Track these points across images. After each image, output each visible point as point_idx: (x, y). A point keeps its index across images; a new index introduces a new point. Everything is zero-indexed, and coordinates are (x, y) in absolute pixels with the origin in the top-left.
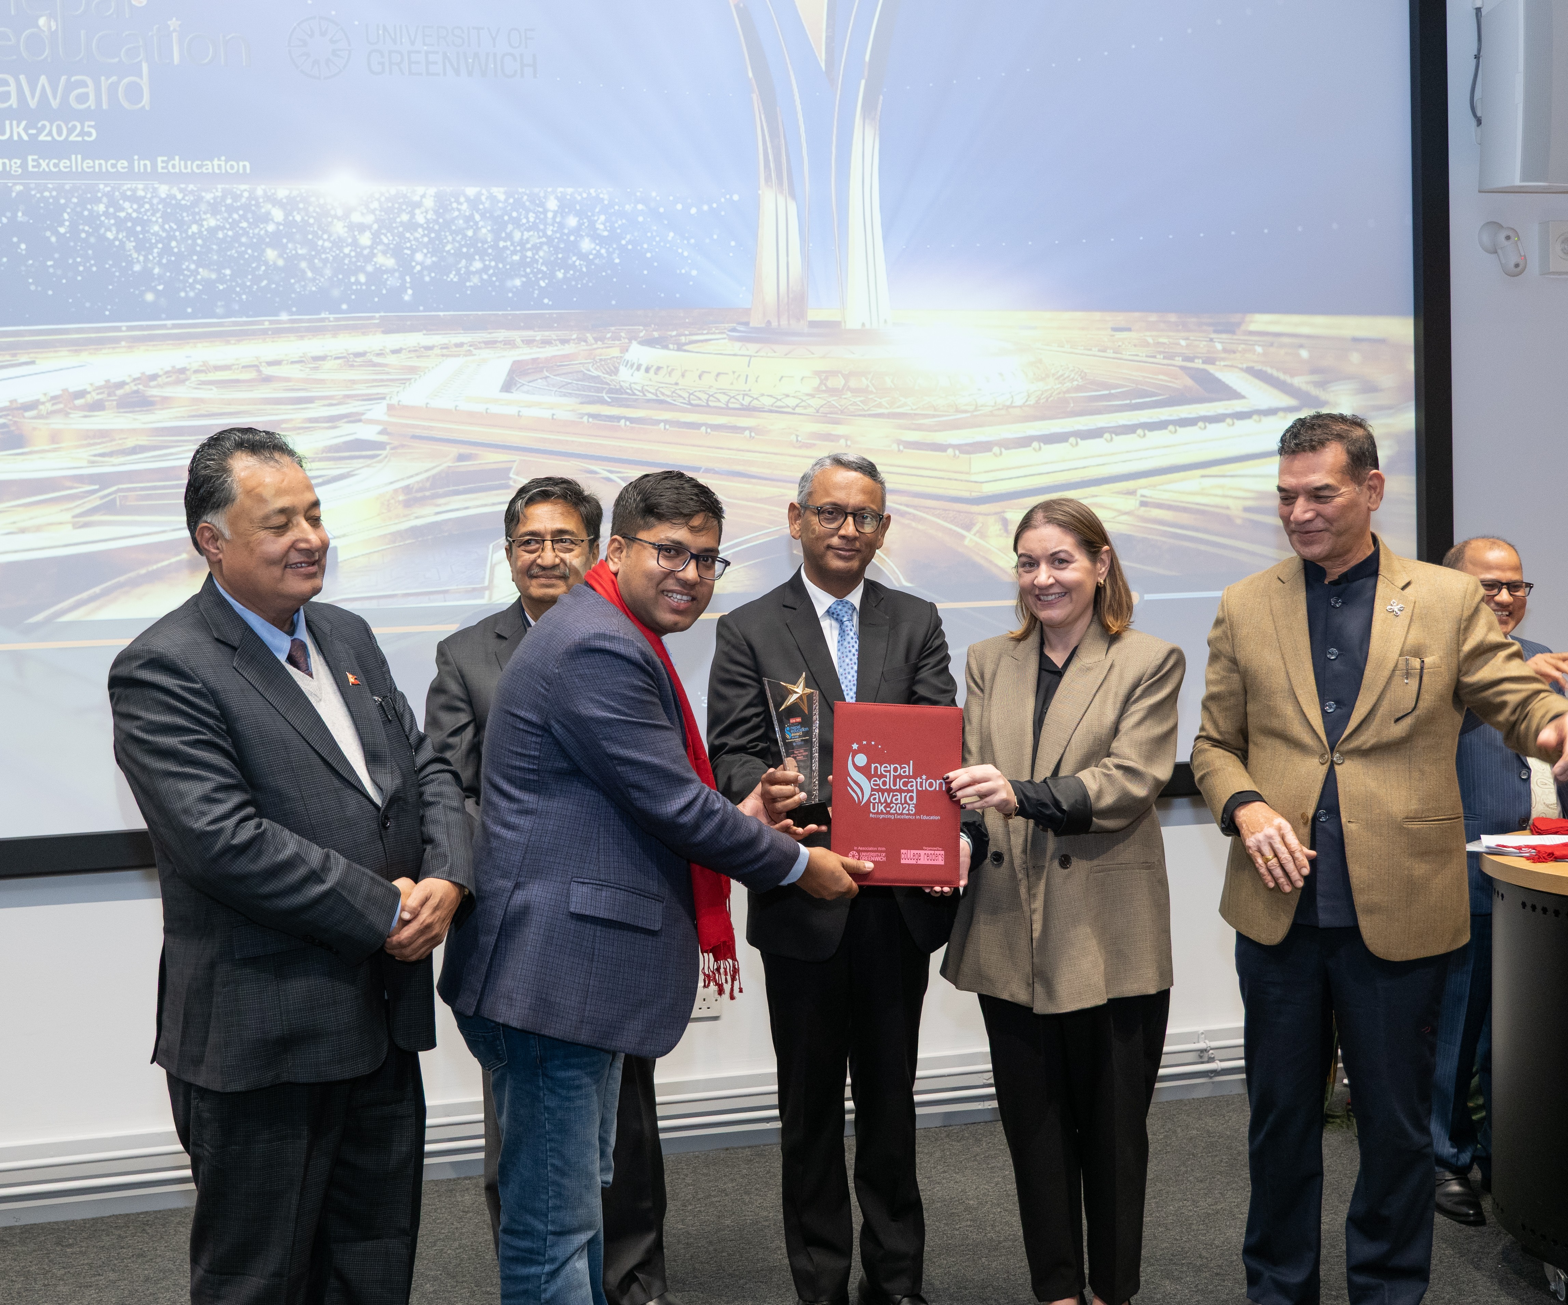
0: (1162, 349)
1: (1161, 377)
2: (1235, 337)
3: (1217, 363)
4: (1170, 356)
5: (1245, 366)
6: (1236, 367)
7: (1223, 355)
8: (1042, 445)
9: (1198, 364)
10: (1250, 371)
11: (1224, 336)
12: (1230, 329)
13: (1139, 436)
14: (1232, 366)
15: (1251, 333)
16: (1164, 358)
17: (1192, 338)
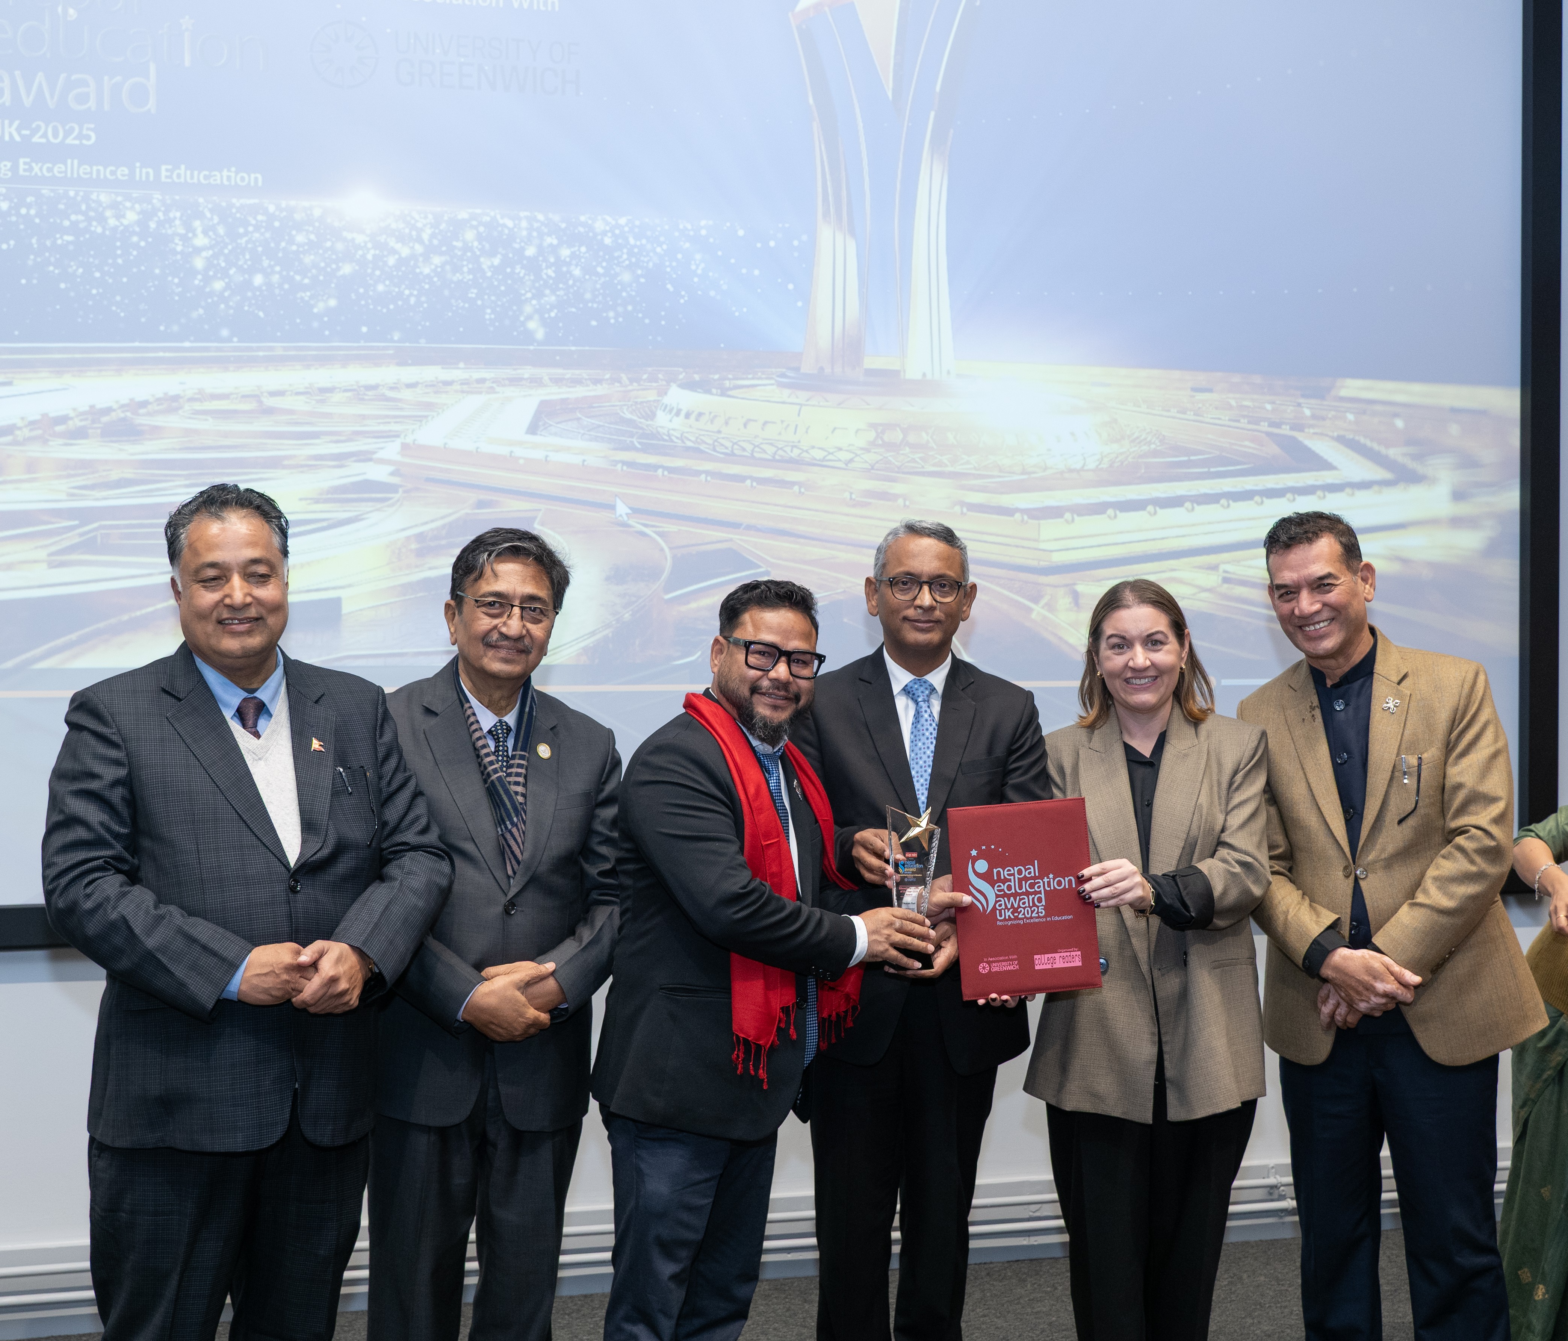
0: (1245, 413)
1: (1247, 443)
2: (1325, 403)
3: (1306, 430)
4: (1257, 421)
5: (1335, 434)
6: (1327, 435)
7: (1312, 422)
8: (1118, 512)
9: (1285, 430)
10: (1341, 440)
11: (1313, 401)
12: (1319, 394)
13: (1223, 506)
14: (1322, 434)
15: (1342, 399)
16: (1249, 423)
17: (1278, 402)
